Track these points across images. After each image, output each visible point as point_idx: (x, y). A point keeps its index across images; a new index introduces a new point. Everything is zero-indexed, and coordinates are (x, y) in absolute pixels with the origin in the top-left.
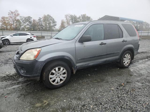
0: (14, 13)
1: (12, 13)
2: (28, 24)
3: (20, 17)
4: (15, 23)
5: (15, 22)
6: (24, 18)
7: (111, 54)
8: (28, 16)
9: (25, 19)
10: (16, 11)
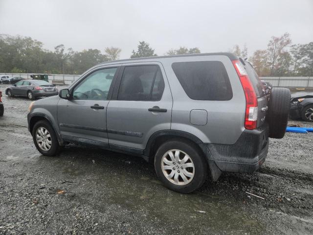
0: (281, 39)
1: (277, 40)
2: (304, 61)
3: (293, 46)
4: (278, 60)
5: (278, 57)
6: (300, 48)
7: (116, 133)
8: (311, 43)
9: (301, 50)
10: (285, 35)
